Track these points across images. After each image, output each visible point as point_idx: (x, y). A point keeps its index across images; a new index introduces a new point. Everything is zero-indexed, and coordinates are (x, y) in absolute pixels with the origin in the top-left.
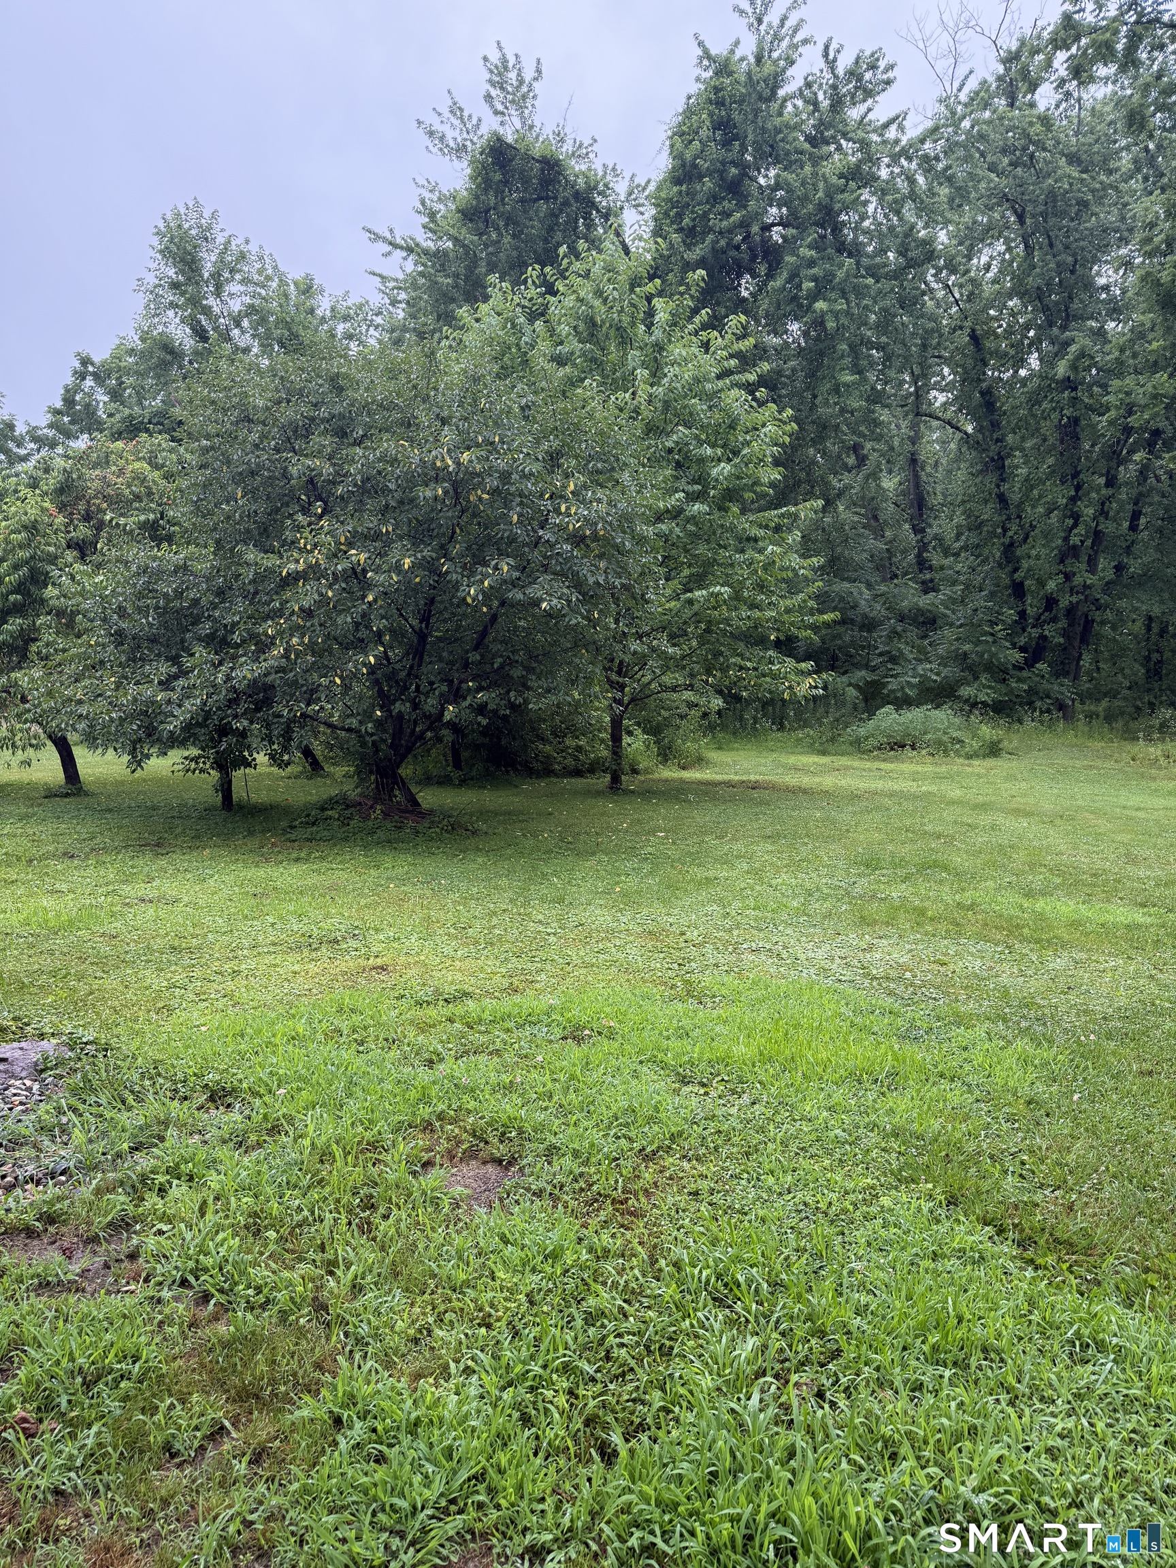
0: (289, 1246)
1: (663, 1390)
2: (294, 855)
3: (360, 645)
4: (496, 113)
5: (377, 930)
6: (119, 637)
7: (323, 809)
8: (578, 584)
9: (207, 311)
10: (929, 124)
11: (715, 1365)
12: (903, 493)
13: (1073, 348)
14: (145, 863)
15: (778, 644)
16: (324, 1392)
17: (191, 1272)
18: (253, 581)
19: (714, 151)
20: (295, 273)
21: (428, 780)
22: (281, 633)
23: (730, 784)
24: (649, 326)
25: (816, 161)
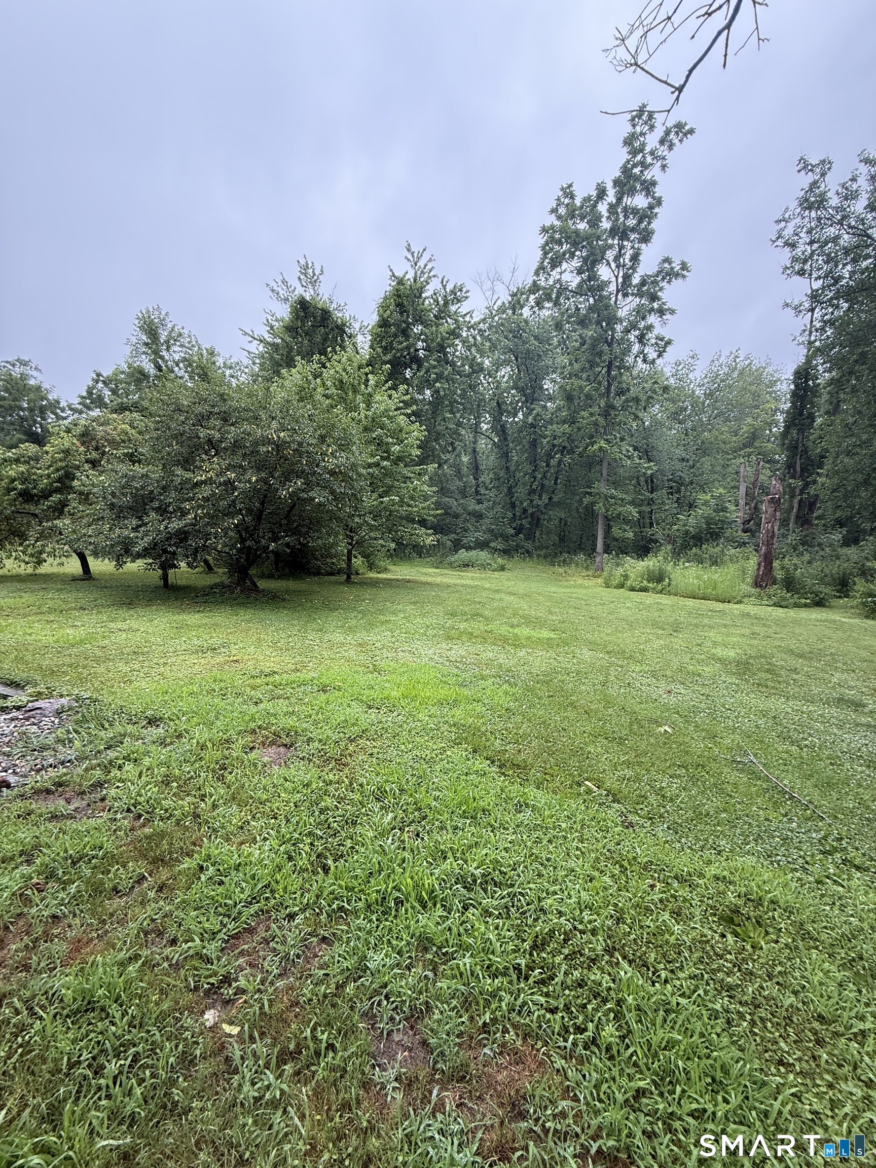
0: (183, 789)
1: (352, 839)
2: (198, 609)
3: (231, 515)
4: (303, 286)
5: (235, 644)
6: (112, 506)
7: (212, 588)
8: (332, 492)
9: (162, 358)
10: (483, 317)
11: (373, 826)
12: (471, 463)
13: (535, 412)
14: (123, 613)
15: (419, 522)
16: (196, 855)
17: (133, 805)
18: (180, 484)
19: (396, 316)
20: (206, 345)
21: (262, 576)
22: (193, 508)
23: (398, 580)
24: (367, 386)
25: (437, 325)
